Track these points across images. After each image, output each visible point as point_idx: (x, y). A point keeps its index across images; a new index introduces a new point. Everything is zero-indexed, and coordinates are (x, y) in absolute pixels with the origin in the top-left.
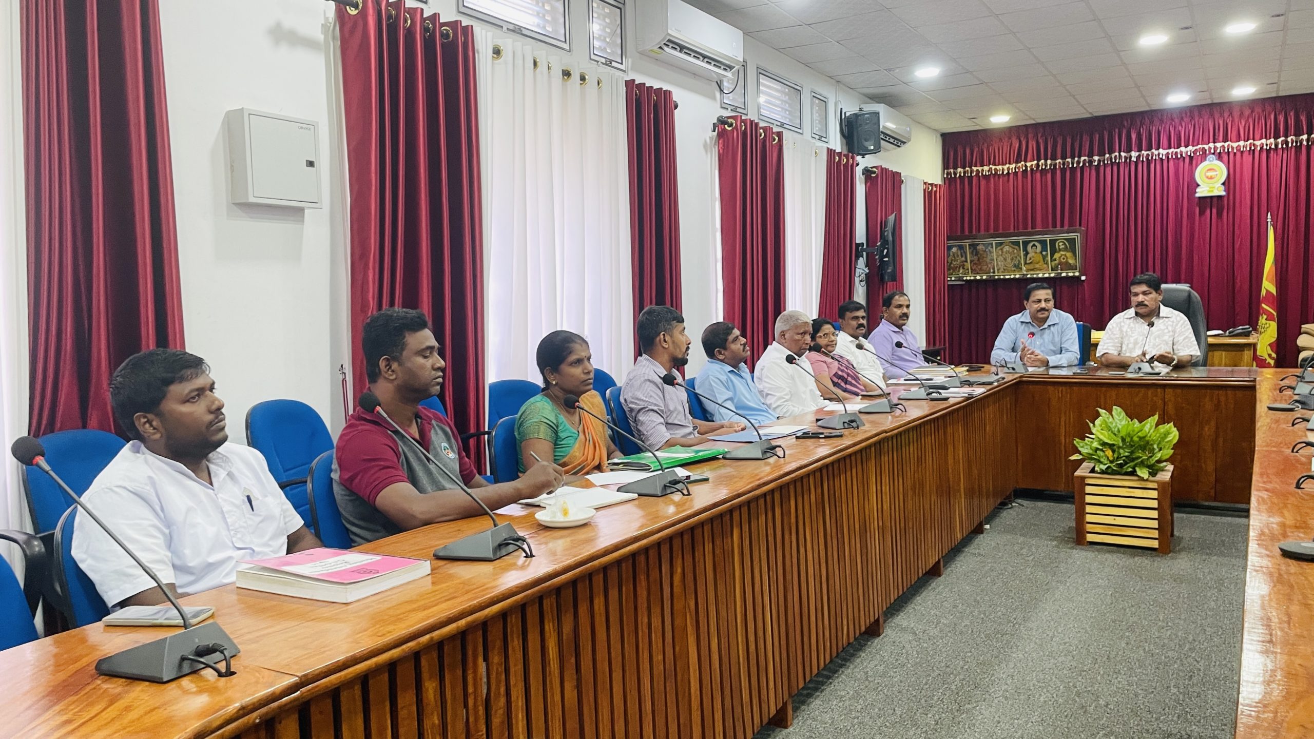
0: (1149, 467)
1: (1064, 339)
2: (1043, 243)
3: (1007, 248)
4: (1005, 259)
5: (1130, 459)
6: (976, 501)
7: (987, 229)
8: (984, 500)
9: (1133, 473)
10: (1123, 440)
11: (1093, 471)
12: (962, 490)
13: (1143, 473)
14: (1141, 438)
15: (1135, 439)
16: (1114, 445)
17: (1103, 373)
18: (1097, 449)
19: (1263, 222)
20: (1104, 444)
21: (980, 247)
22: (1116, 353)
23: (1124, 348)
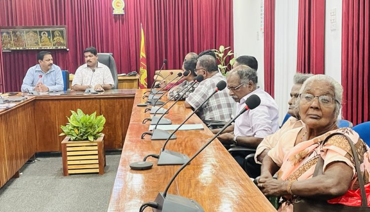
0: (94, 136)
1: (56, 78)
2: (48, 32)
3: (31, 34)
4: (31, 39)
5: (85, 133)
6: (14, 162)
7: (21, 24)
8: (19, 161)
9: (87, 139)
10: (82, 124)
11: (70, 140)
12: (6, 156)
13: (91, 139)
14: (90, 123)
15: (88, 123)
16: (78, 127)
17: (75, 94)
18: (71, 129)
19: (139, 27)
20: (74, 127)
21: (18, 33)
22: (80, 84)
23: (84, 81)
